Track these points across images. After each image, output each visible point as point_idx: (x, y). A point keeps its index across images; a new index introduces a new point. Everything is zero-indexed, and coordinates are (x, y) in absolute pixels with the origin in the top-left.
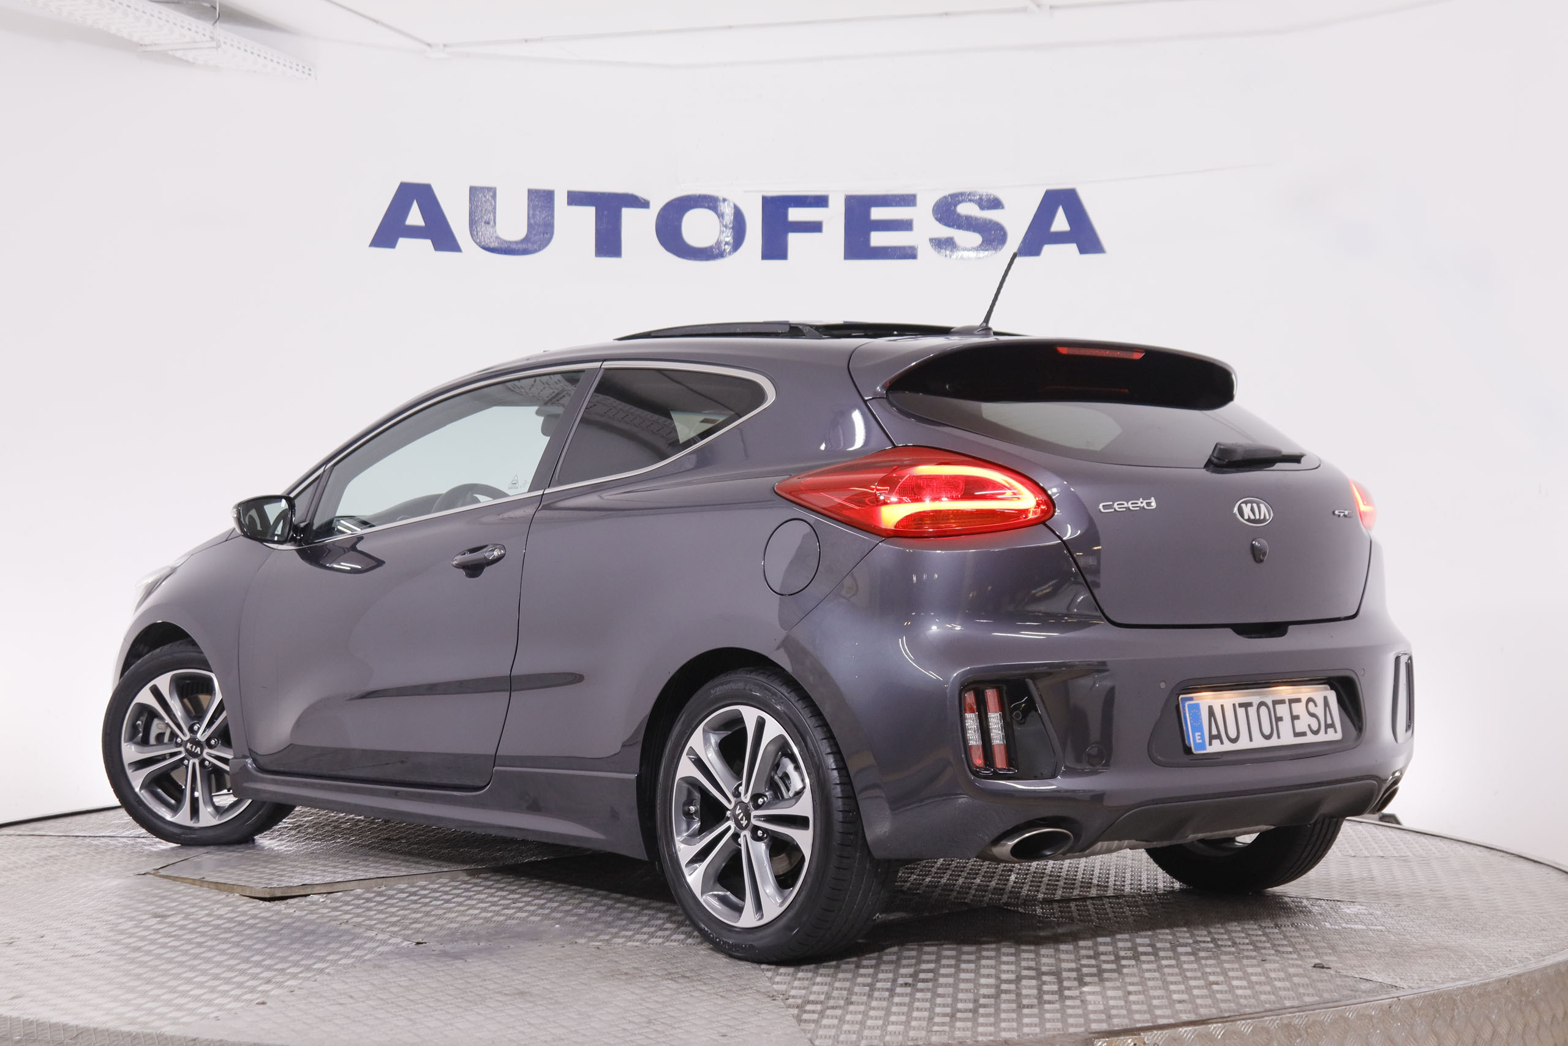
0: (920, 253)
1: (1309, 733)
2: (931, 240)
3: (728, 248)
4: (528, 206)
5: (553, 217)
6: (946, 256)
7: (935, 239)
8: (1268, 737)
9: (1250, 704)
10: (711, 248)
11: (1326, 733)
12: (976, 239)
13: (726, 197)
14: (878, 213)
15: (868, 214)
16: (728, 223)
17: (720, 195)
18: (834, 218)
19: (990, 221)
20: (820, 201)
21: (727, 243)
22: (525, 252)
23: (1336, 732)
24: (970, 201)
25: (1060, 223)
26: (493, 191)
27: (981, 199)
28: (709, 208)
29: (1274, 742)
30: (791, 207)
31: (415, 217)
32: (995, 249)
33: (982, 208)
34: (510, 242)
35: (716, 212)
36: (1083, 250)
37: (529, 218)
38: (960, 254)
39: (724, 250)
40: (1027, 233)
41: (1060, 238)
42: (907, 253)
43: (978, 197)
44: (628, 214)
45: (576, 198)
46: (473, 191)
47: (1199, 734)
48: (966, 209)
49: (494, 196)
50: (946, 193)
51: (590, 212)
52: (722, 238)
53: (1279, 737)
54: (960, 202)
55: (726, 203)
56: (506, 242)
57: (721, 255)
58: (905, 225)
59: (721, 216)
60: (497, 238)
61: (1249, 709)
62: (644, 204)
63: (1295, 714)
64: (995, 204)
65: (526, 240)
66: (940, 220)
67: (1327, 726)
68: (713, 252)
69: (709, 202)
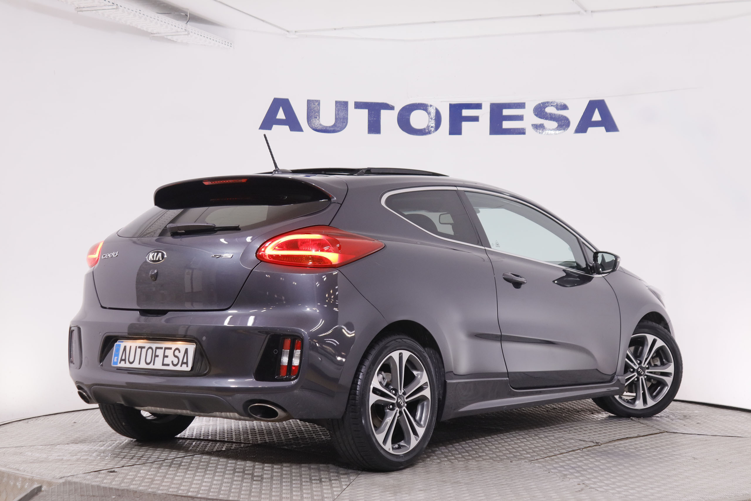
0: (527, 132)
1: (171, 365)
2: (532, 125)
3: (433, 129)
4: (336, 109)
5: (347, 115)
6: (540, 133)
7: (534, 125)
8: (148, 364)
9: (144, 347)
10: (425, 129)
11: (181, 366)
12: (555, 124)
13: (432, 104)
14: (506, 112)
15: (502, 112)
16: (433, 117)
17: (429, 103)
18: (484, 114)
19: (562, 116)
20: (478, 106)
21: (432, 127)
22: (334, 131)
23: (187, 366)
24: (552, 106)
25: (597, 117)
26: (318, 102)
27: (557, 105)
28: (423, 110)
29: (151, 366)
30: (464, 109)
31: (281, 115)
32: (564, 129)
33: (558, 109)
34: (327, 127)
35: (427, 112)
36: (608, 130)
37: (336, 115)
38: (547, 132)
39: (431, 130)
40: (580, 122)
41: (597, 124)
42: (521, 132)
43: (555, 104)
44: (384, 113)
45: (359, 105)
46: (309, 102)
47: (117, 357)
48: (550, 110)
49: (319, 104)
50: (540, 102)
51: (365, 112)
52: (430, 124)
53: (154, 364)
54: (547, 107)
55: (432, 107)
56: (325, 127)
57: (429, 133)
58: (520, 118)
59: (429, 114)
60: (321, 125)
61: (143, 349)
62: (392, 108)
63: (166, 354)
64: (564, 107)
65: (334, 125)
66: (537, 115)
67: (183, 363)
68: (425, 131)
69: (423, 107)
